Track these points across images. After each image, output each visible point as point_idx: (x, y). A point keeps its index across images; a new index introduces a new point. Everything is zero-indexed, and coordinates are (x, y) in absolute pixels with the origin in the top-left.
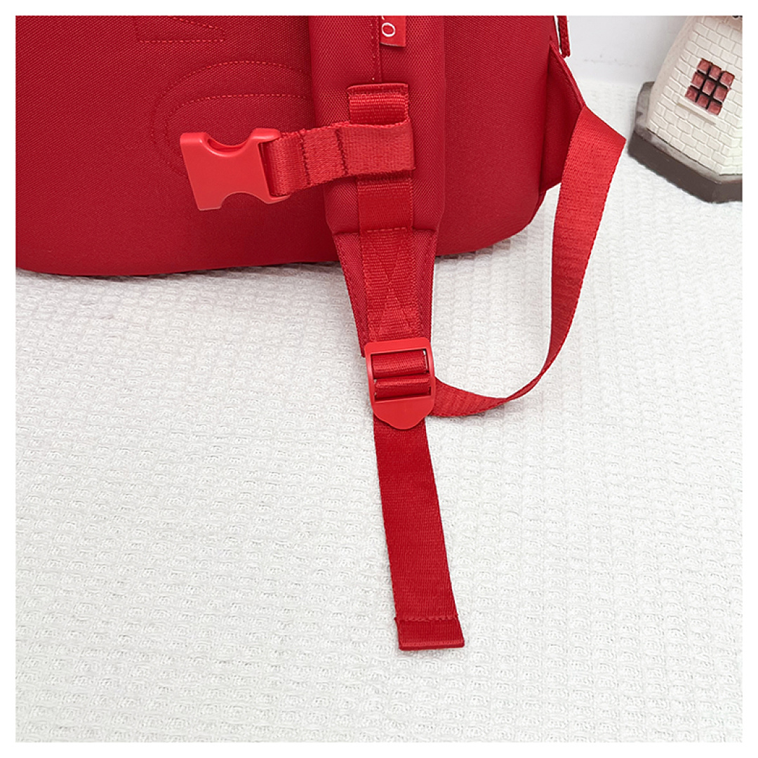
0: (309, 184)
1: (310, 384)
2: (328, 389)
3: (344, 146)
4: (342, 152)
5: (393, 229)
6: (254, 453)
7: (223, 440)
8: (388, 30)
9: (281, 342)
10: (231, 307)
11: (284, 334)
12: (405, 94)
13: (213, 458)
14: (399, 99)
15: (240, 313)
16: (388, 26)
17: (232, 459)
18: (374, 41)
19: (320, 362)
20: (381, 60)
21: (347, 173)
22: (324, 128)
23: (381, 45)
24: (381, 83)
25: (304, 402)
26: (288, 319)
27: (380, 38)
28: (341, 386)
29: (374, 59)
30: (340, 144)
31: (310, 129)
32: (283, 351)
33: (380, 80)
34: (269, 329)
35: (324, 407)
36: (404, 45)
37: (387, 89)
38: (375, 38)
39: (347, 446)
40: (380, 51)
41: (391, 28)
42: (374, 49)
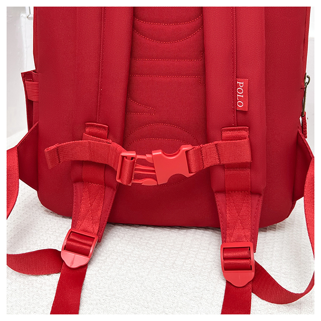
0: (204, 167)
1: (156, 280)
2: (164, 283)
3: (219, 151)
4: (218, 154)
5: (241, 192)
6: (121, 307)
7: (108, 298)
8: (240, 104)
9: (147, 259)
10: (129, 241)
11: (149, 256)
12: (247, 131)
13: (101, 305)
14: (245, 133)
15: (132, 244)
16: (240, 103)
17: (110, 307)
18: (233, 109)
19: (163, 271)
20: (236, 117)
21: (220, 163)
22: (210, 144)
23: (237, 110)
24: (236, 127)
25: (151, 287)
26: (153, 250)
27: (236, 107)
28: (171, 283)
29: (233, 116)
30: (218, 150)
31: (204, 144)
32: (147, 263)
33: (236, 125)
34: (143, 253)
35: (160, 291)
36: (247, 110)
37: (239, 130)
38: (234, 107)
39: (167, 313)
40: (236, 113)
41: (242, 103)
42: (234, 113)
